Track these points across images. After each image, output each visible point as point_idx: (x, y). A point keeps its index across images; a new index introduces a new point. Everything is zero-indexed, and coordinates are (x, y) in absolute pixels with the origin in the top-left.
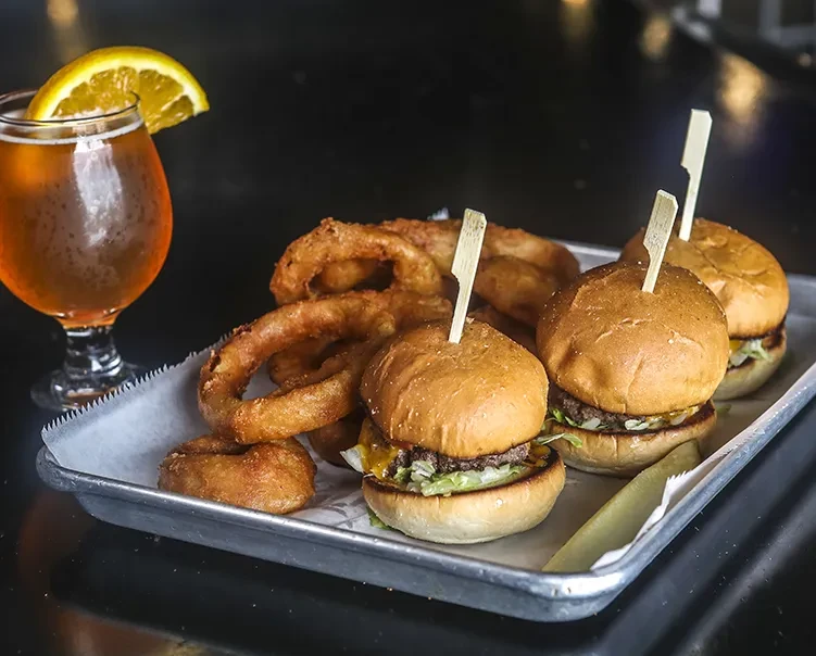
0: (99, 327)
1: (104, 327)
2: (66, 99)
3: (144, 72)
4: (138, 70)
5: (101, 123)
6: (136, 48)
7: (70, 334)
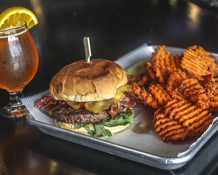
0: (18, 91)
1: (20, 91)
2: (3, 24)
3: (22, 14)
4: (21, 13)
5: (14, 31)
6: (18, 7)
7: (10, 94)
